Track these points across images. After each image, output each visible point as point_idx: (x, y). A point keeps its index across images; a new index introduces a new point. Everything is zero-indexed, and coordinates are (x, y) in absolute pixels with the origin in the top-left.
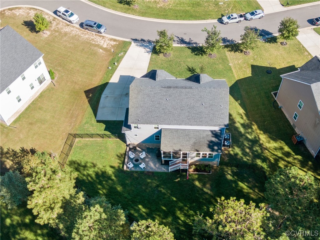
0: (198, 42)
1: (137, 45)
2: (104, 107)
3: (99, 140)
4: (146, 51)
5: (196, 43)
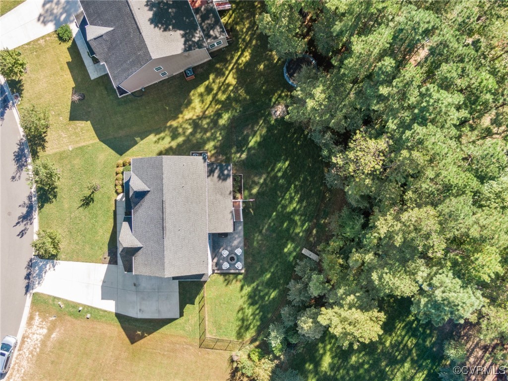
0: (28, 194)
1: (39, 283)
2: (159, 312)
3: (207, 308)
4: (52, 269)
5: (30, 197)
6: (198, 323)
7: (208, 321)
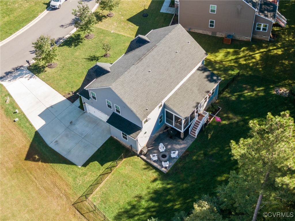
0: (61, 36)
1: (10, 80)
2: (69, 152)
3: (108, 178)
4: (27, 78)
5: (60, 39)
6: (91, 183)
7: (101, 188)
